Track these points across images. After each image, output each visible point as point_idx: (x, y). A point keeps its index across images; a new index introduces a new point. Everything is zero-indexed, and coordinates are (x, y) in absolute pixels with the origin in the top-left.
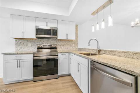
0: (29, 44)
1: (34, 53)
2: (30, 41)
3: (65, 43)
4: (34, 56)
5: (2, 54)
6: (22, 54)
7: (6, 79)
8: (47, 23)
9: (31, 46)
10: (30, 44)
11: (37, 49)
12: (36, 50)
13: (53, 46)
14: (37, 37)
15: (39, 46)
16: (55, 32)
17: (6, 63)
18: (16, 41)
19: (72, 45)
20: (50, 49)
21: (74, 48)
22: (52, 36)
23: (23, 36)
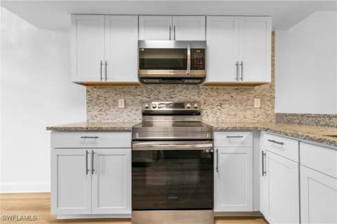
0: (120, 101)
1: (133, 128)
2: (124, 92)
3: (226, 97)
4: (133, 140)
5: (48, 129)
6: (99, 130)
7: (58, 207)
8: (172, 29)
9: (126, 105)
10: (123, 100)
11: (141, 117)
12: (137, 119)
13: (188, 105)
14: (141, 78)
15: (147, 105)
16: (199, 58)
17: (58, 155)
18: (88, 91)
19: (253, 105)
20: (171, 117)
21: (258, 112)
22: (188, 72)
23: (104, 76)
